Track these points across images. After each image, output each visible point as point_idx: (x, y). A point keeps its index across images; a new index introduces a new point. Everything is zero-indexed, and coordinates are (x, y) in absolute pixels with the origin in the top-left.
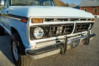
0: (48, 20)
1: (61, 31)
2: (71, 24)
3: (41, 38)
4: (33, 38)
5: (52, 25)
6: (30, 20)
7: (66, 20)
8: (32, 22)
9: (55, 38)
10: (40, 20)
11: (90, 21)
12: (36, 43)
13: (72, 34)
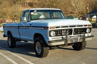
4: (50, 36)
8: (50, 29)
9: (61, 37)
10: (53, 28)
11: (87, 27)
12: (52, 39)
13: (72, 35)
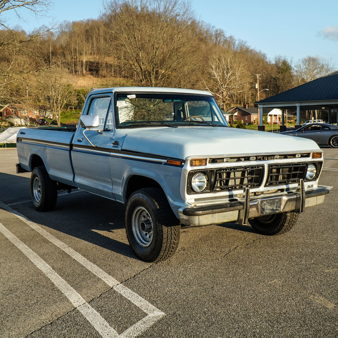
0: (214, 161)
1: (238, 181)
2: (258, 166)
3: (202, 192)
4: (191, 190)
5: (220, 169)
6: (189, 162)
7: (247, 158)
8: (192, 165)
10: (202, 161)
11: (310, 159)
12: (196, 200)
13: (262, 188)
